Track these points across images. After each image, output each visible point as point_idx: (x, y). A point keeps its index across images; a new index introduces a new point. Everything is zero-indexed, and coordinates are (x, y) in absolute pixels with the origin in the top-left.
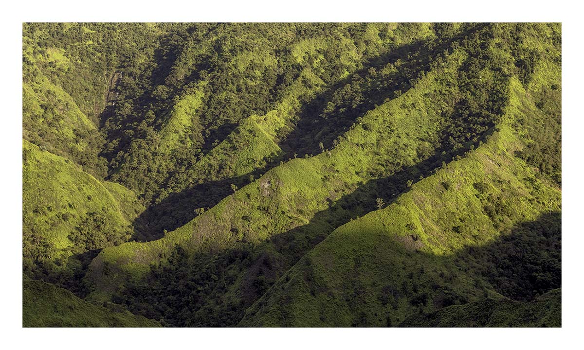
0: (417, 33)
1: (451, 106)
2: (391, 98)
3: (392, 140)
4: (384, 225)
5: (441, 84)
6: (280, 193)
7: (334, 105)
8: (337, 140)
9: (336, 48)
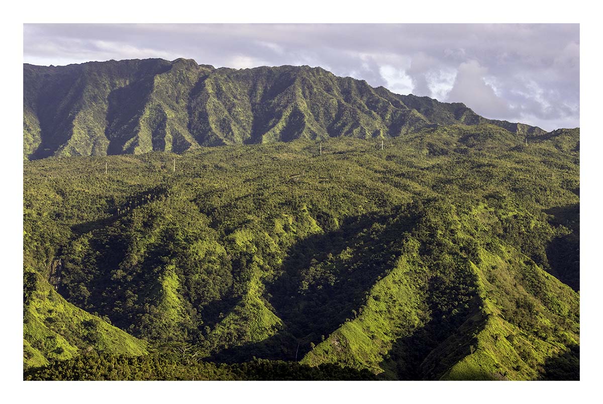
0: (310, 228)
1: (425, 282)
2: (383, 277)
3: (397, 308)
4: (481, 366)
5: (414, 265)
6: (351, 349)
7: (308, 284)
8: (362, 308)
9: (263, 239)
